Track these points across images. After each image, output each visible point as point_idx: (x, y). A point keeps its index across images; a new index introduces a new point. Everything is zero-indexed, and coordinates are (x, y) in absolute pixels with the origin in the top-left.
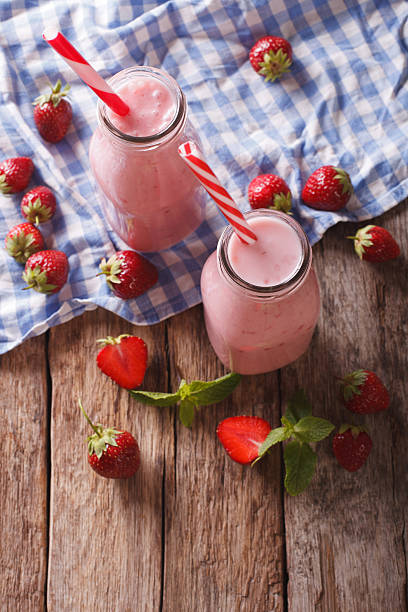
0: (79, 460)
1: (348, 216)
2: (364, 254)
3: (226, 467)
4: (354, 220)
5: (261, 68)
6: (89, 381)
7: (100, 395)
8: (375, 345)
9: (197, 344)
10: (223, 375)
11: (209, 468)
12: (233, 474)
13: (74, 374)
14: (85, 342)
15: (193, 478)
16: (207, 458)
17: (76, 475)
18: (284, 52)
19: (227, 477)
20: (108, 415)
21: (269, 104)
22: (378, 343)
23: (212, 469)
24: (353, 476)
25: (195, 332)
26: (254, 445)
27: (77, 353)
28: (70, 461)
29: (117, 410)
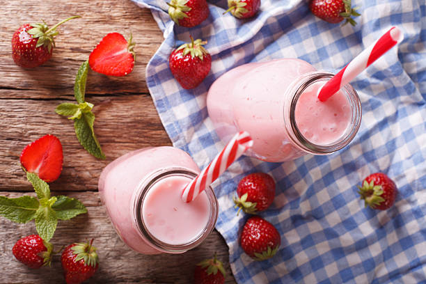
0: (31, 17)
1: (234, 254)
2: (200, 266)
3: (22, 143)
4: (231, 260)
5: (369, 183)
6: (98, 27)
7: (87, 36)
8: (123, 274)
9: (128, 120)
10: (100, 142)
11: (21, 128)
12: (15, 149)
13: (106, 14)
14: (133, 24)
15: (13, 114)
16: (28, 127)
17: (20, 15)
18: (381, 203)
19: (12, 144)
20: (68, 43)
21: (338, 188)
22: (124, 276)
23: (19, 131)
24: (10, 251)
25: (139, 118)
26: (36, 166)
27: (124, 17)
28: (31, 9)
29: (73, 50)
